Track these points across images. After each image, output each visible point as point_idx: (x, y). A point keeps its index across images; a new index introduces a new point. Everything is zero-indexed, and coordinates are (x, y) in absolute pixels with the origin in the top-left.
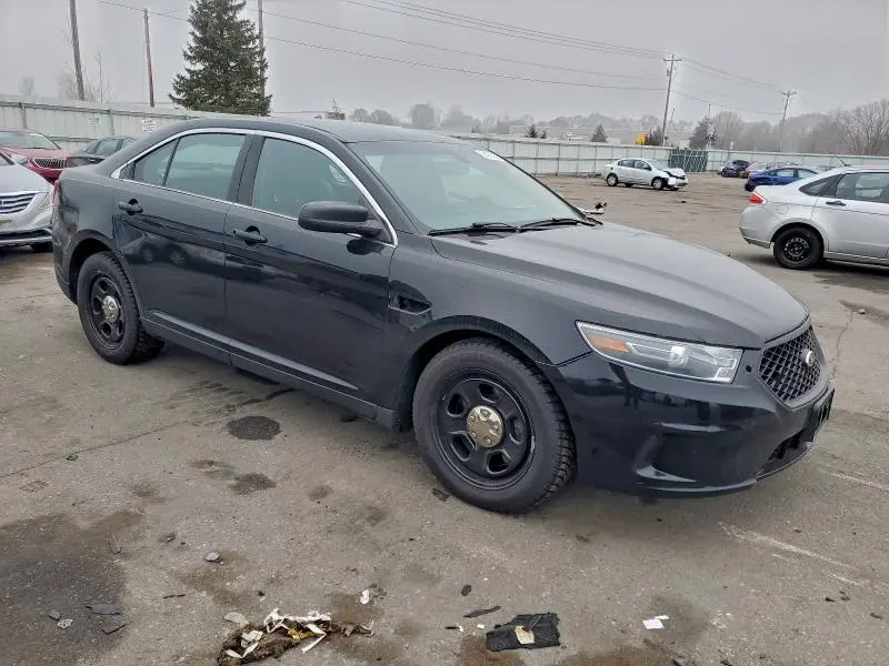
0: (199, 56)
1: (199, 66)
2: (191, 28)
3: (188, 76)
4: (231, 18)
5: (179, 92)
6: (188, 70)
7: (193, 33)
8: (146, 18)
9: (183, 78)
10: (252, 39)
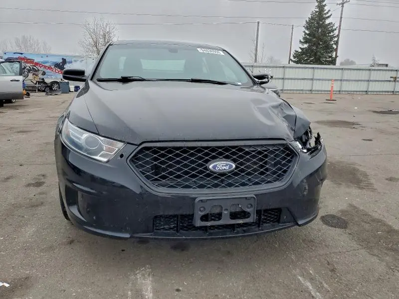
0: (306, 41)
1: (306, 46)
2: (304, 29)
3: (300, 51)
4: (324, 23)
5: (294, 57)
6: (300, 48)
7: (304, 32)
8: (293, 28)
9: (297, 51)
10: (333, 31)
